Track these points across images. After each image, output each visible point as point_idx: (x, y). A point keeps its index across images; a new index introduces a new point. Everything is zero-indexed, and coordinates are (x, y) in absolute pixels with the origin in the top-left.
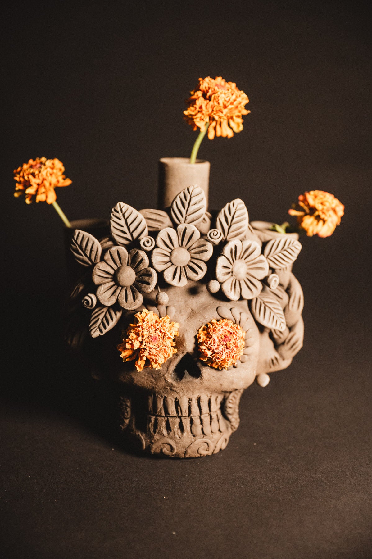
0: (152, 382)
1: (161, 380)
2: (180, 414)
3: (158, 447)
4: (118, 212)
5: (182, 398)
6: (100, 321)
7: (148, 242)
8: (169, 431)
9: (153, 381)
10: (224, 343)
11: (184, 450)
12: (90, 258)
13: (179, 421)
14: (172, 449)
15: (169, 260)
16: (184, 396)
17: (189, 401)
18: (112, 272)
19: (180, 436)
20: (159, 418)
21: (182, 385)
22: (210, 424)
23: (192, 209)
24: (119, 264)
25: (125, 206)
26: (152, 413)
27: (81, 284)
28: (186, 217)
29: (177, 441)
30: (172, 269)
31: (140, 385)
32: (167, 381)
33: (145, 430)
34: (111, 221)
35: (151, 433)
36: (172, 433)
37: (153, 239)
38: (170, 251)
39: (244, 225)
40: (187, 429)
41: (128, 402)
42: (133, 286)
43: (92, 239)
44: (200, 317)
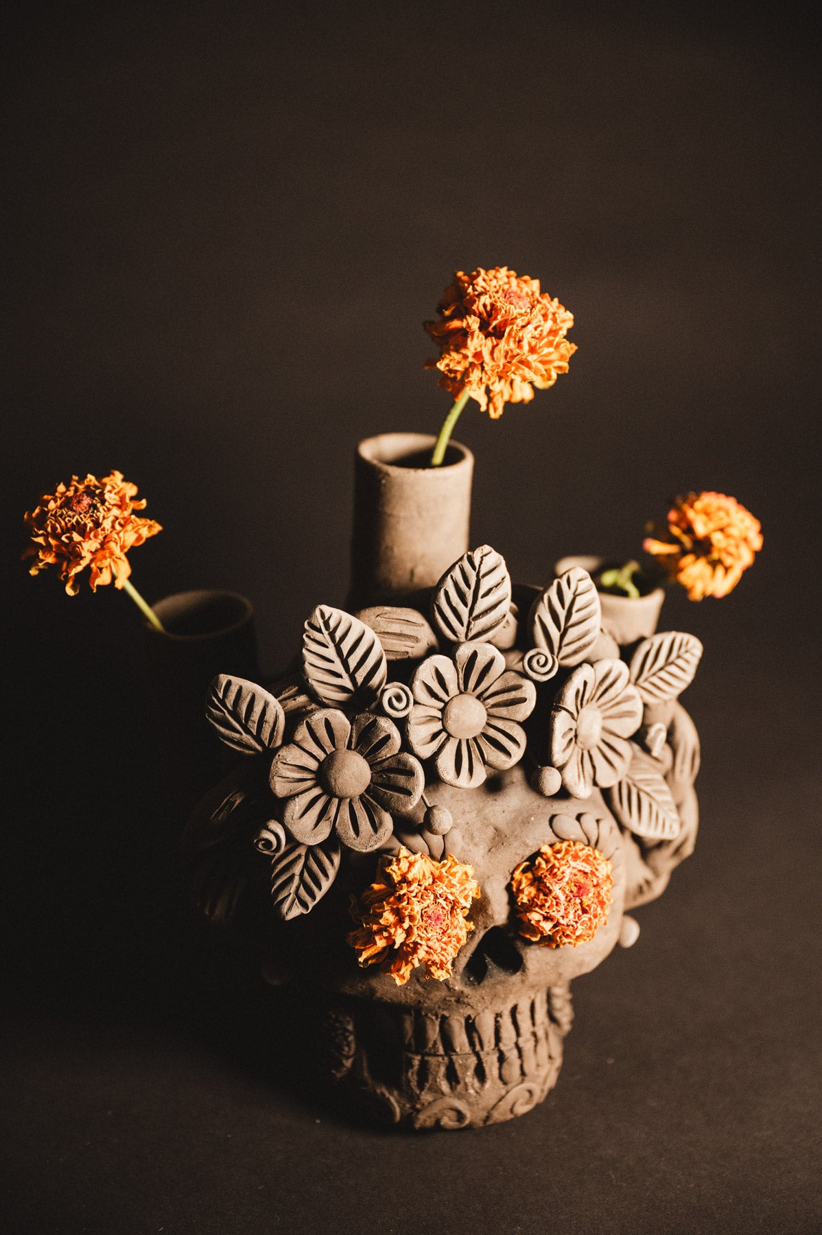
0: (416, 992)
1: (438, 987)
2: (478, 1048)
3: (430, 1117)
4: (319, 631)
5: (482, 1015)
6: (296, 880)
7: (399, 698)
8: (454, 1084)
9: (421, 990)
10: (578, 901)
11: (484, 1114)
12: (257, 738)
13: (476, 1062)
14: (460, 1116)
15: (441, 728)
16: (486, 1010)
17: (496, 1018)
18: (313, 765)
19: (479, 1091)
20: (432, 1060)
21: (484, 992)
22: (535, 1050)
23: (482, 604)
24: (329, 747)
25: (336, 615)
26: (413, 1049)
27: (236, 793)
28: (469, 623)
29: (471, 1100)
30: (451, 749)
31: (389, 1000)
32: (452, 988)
33: (397, 1082)
34: (304, 651)
35: (412, 1089)
36: (460, 1087)
37: (407, 689)
38: (441, 705)
39: (595, 627)
40: (492, 1075)
41: (348, 1023)
42: (367, 796)
43: (262, 697)
44: (516, 844)
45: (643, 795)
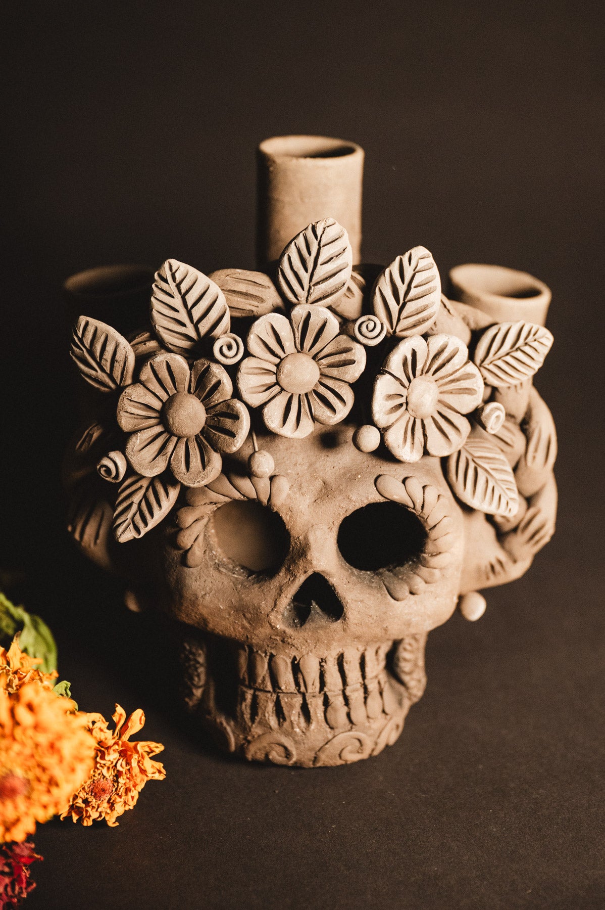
0: (243, 627)
1: (262, 624)
2: (303, 689)
3: (260, 750)
4: (166, 281)
5: (306, 657)
6: (134, 508)
7: (230, 347)
8: (281, 720)
9: (247, 625)
11: (312, 755)
12: (111, 376)
13: (301, 702)
14: (288, 754)
15: (275, 381)
16: (310, 654)
17: (320, 663)
18: (157, 405)
19: (304, 730)
20: (260, 694)
21: (306, 634)
22: (365, 702)
23: (321, 272)
24: (171, 389)
25: (182, 268)
26: (247, 683)
27: (95, 426)
28: (310, 288)
29: (296, 738)
30: (282, 401)
31: (221, 633)
32: (274, 626)
33: (232, 714)
34: (153, 299)
35: (245, 722)
36: (286, 724)
37: (239, 340)
38: (277, 361)
39: (433, 303)
40: (317, 717)
41: (200, 655)
42: (201, 436)
43: (113, 337)
44: (340, 498)
45: (480, 470)
